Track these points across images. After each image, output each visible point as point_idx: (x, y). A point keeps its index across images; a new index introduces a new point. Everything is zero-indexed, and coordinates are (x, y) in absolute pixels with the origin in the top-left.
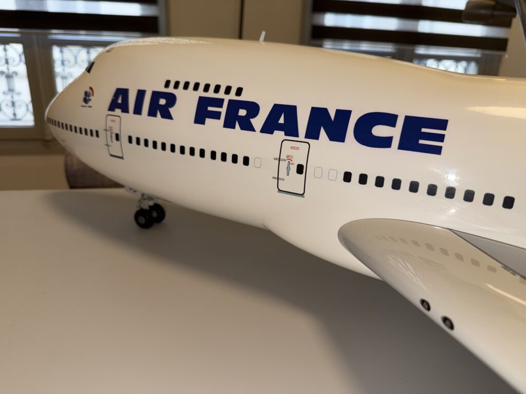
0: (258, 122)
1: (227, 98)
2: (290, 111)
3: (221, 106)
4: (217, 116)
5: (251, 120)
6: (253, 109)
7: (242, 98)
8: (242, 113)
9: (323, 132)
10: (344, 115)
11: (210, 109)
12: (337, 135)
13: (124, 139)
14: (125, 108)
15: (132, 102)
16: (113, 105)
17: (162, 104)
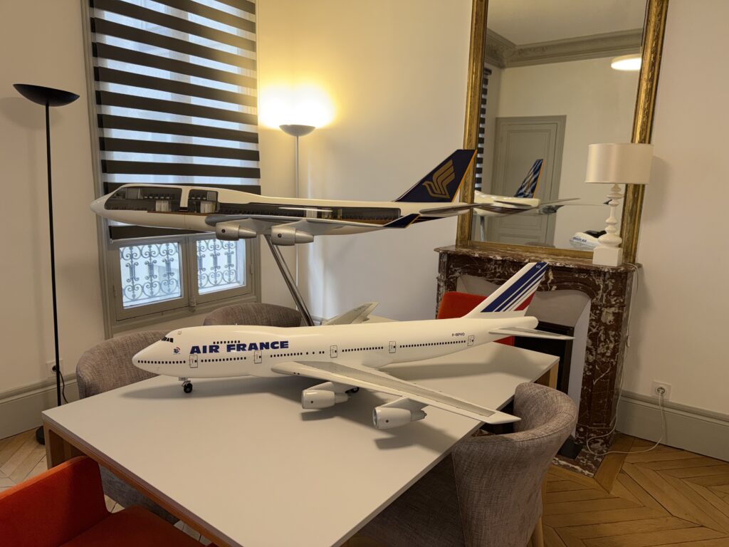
0: (247, 348)
2: (255, 344)
4: (234, 349)
6: (245, 345)
8: (242, 347)
10: (267, 343)
12: (267, 348)
13: (199, 361)
14: (199, 352)
15: (201, 349)
16: (192, 352)
17: (214, 349)
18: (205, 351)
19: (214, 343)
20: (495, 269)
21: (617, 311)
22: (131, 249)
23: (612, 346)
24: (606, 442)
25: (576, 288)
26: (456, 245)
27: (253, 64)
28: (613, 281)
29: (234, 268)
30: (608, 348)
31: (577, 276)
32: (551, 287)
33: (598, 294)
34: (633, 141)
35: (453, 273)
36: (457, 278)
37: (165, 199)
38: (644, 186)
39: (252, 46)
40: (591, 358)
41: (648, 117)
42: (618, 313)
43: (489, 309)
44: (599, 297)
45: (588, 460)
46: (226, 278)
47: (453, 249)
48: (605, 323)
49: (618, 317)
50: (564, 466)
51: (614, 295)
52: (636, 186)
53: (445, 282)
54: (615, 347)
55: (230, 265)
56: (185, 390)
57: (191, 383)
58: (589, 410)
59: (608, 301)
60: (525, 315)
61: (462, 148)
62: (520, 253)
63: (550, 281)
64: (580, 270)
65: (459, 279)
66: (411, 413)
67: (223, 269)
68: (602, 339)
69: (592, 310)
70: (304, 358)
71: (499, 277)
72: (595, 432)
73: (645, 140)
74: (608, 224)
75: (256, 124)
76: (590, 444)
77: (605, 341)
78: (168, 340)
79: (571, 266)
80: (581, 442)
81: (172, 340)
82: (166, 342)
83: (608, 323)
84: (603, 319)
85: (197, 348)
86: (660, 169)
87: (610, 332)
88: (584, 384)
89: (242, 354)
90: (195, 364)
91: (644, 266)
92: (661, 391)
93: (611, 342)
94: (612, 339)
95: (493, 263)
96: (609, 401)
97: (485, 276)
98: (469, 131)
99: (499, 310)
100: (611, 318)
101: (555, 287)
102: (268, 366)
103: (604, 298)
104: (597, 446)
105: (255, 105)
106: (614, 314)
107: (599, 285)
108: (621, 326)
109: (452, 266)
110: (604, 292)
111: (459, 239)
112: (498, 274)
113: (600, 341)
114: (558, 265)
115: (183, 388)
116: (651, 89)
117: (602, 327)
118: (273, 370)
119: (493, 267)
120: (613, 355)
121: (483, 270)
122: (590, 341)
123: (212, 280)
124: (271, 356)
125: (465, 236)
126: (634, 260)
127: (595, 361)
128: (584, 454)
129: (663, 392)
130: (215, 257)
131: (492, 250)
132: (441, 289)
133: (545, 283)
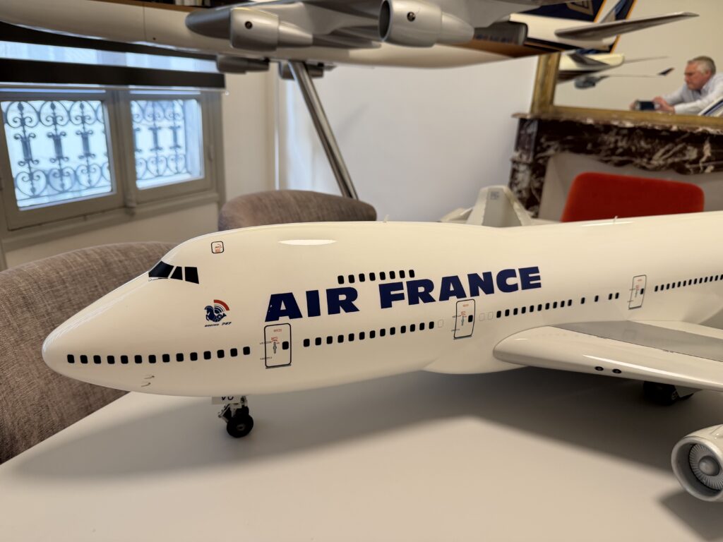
0: (435, 293)
1: (404, 281)
2: (455, 280)
3: (402, 289)
4: (401, 297)
5: (430, 293)
6: (428, 285)
7: (416, 278)
8: (421, 289)
9: (480, 291)
10: (488, 275)
11: (392, 293)
12: (489, 290)
13: (297, 344)
14: (294, 312)
15: (302, 304)
16: (273, 314)
17: (342, 300)
18: (314, 310)
19: (341, 280)
20: (616, 142)
29: (183, 151)
32: (705, 168)
35: (544, 150)
36: (549, 157)
46: (172, 165)
53: (530, 165)
55: (177, 146)
63: (704, 159)
65: (552, 159)
67: (167, 152)
71: (621, 155)
78: (178, 275)
81: (192, 275)
82: (169, 282)
85: (289, 298)
89: (422, 312)
90: (283, 355)
97: (598, 152)
101: (710, 168)
109: (543, 140)
111: (537, 104)
112: (620, 150)
118: (499, 355)
119: (612, 139)
121: (596, 145)
123: (153, 169)
124: (499, 314)
125: (546, 98)
130: (155, 131)
133: (696, 161)
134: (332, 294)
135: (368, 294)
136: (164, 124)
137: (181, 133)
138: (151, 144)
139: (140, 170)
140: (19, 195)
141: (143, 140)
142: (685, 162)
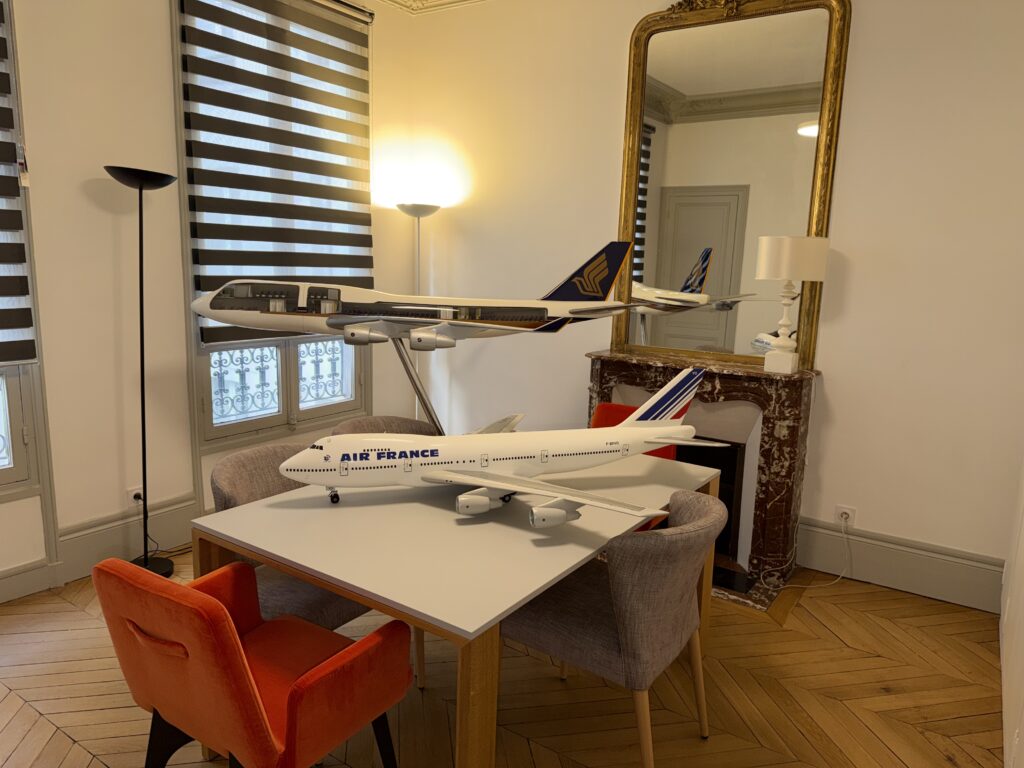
0: (397, 456)
1: (386, 452)
2: (405, 452)
4: (385, 457)
5: (395, 456)
6: (395, 453)
7: (391, 451)
8: (392, 455)
10: (417, 452)
11: (382, 455)
12: (417, 456)
13: (350, 468)
14: (349, 459)
15: (352, 457)
16: (343, 459)
17: (364, 456)
18: (355, 459)
19: (364, 450)
20: (656, 377)
21: (791, 424)
22: (220, 354)
23: (787, 464)
24: (783, 575)
25: (746, 398)
26: (611, 350)
27: (364, 131)
28: (787, 390)
29: (339, 378)
30: (782, 467)
31: (746, 384)
32: (718, 398)
33: (770, 405)
34: (809, 234)
35: (608, 382)
36: (612, 388)
37: (280, 298)
38: (821, 283)
39: (364, 108)
40: (764, 479)
41: (824, 207)
42: (794, 427)
43: (644, 417)
44: (772, 408)
45: (762, 594)
46: (330, 390)
47: (607, 354)
48: (779, 439)
49: (793, 430)
50: (734, 601)
51: (788, 407)
52: (813, 284)
53: (598, 393)
54: (790, 465)
55: (334, 374)
56: (332, 500)
57: (339, 493)
58: (763, 538)
59: (781, 413)
60: (683, 424)
61: (616, 240)
62: (684, 359)
63: (716, 391)
64: (750, 378)
65: (614, 389)
66: (567, 512)
67: (326, 379)
68: (776, 456)
69: (764, 423)
70: (454, 466)
72: (770, 564)
73: (822, 231)
74: (781, 326)
75: (369, 203)
76: (765, 578)
77: (779, 459)
78: (317, 448)
79: (740, 374)
80: (755, 576)
81: (321, 448)
82: (315, 450)
83: (782, 438)
84: (776, 434)
85: (348, 455)
86: (839, 265)
87: (784, 448)
88: (756, 508)
89: (391, 462)
90: (345, 472)
91: (823, 373)
92: (844, 516)
93: (786, 459)
94: (787, 456)
95: (653, 370)
96: (786, 529)
97: (645, 385)
98: (625, 217)
99: (654, 419)
100: (785, 432)
101: (722, 398)
102: (417, 475)
103: (777, 409)
104: (773, 580)
105: (367, 180)
106: (788, 427)
107: (771, 395)
108: (796, 442)
109: (606, 375)
110: (777, 402)
111: (614, 343)
113: (774, 459)
114: (725, 372)
115: (329, 499)
116: (828, 174)
117: (776, 443)
118: (424, 479)
119: (653, 375)
120: (789, 475)
121: (642, 379)
122: (762, 459)
123: (313, 392)
124: (422, 464)
125: (621, 338)
126: (812, 367)
127: (768, 481)
128: (758, 589)
129: (846, 518)
130: (317, 363)
131: (652, 355)
132: (594, 401)
133: (711, 393)
134: (361, 455)
135: (373, 456)
136: (325, 357)
137: (338, 364)
138: (313, 374)
139: (303, 395)
140: (214, 416)
141: (307, 371)
142: (704, 393)
